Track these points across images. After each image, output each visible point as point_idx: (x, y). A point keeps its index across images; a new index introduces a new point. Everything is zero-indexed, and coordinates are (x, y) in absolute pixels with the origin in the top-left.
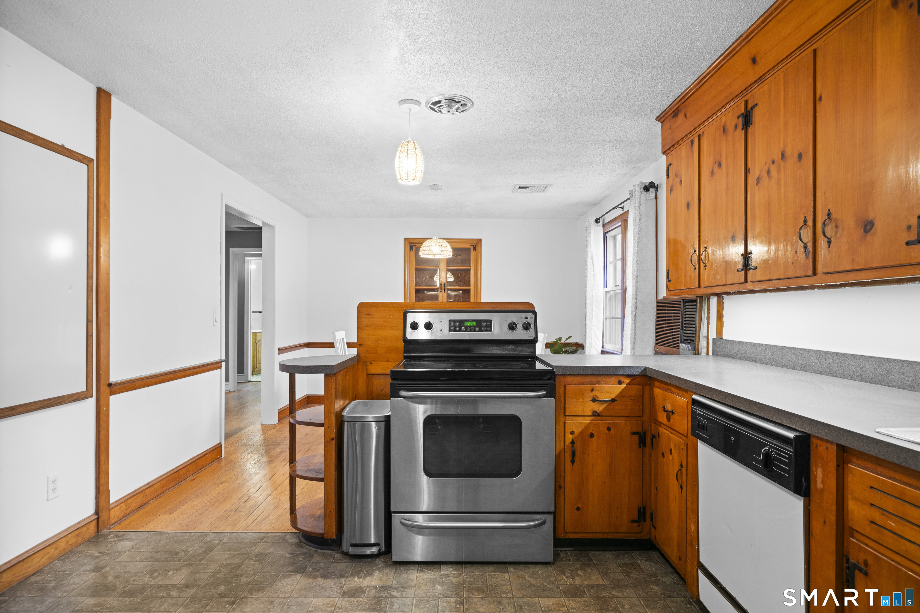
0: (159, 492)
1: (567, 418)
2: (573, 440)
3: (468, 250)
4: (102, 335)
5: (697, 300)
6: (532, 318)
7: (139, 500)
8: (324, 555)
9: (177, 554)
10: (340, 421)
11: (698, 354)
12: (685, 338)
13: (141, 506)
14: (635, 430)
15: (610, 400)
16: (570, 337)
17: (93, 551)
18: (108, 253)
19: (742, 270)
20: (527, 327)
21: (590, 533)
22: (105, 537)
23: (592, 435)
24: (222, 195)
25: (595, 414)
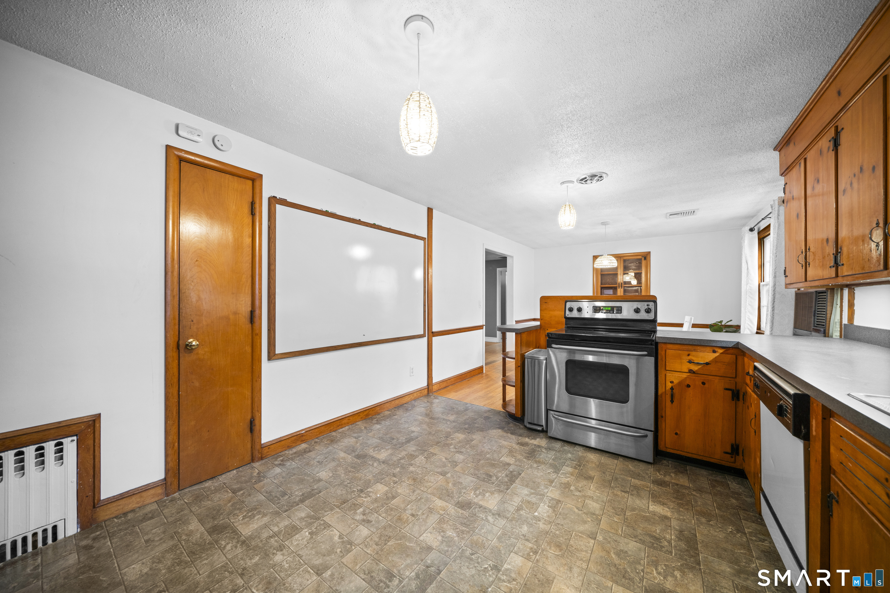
0: (453, 383)
1: (667, 371)
2: (672, 387)
3: (641, 259)
4: (429, 311)
5: (828, 291)
6: (652, 305)
7: (445, 384)
8: (515, 425)
9: (453, 408)
10: (523, 358)
11: (828, 337)
12: (817, 323)
13: (446, 387)
14: (727, 387)
15: (704, 363)
16: (731, 320)
17: (425, 400)
18: (432, 276)
19: (834, 266)
20: (648, 311)
21: (686, 452)
22: (430, 396)
23: (688, 386)
24: (483, 244)
25: (691, 371)
